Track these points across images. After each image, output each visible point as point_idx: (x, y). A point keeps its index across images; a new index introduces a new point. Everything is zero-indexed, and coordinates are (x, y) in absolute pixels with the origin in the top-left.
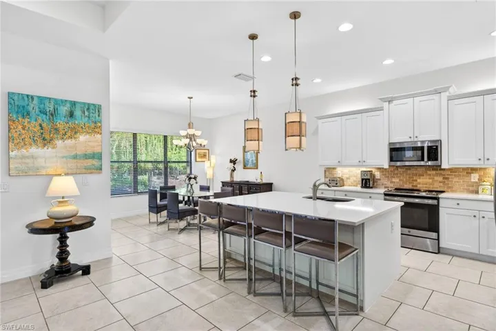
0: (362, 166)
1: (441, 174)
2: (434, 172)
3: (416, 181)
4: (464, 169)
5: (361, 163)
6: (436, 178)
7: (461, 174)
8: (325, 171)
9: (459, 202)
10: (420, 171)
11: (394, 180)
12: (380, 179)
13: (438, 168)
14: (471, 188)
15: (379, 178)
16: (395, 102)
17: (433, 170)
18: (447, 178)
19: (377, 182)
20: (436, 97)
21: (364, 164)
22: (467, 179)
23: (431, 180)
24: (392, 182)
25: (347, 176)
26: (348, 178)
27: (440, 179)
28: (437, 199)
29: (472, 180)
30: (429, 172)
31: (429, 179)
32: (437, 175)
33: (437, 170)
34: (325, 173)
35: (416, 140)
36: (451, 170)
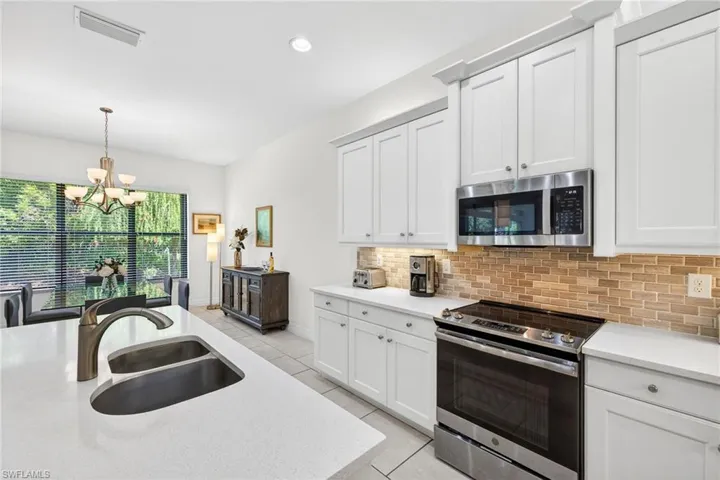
0: (408, 245)
1: (593, 272)
2: (576, 264)
3: (531, 284)
4: (663, 259)
5: (407, 238)
6: (582, 281)
7: (653, 271)
8: (358, 254)
9: (656, 381)
10: (539, 259)
11: (479, 279)
12: (451, 276)
13: (585, 252)
14: (687, 319)
15: (449, 272)
16: (473, 82)
17: (572, 258)
18: (613, 284)
19: (445, 281)
20: (579, 42)
21: (411, 240)
22: (671, 288)
23: (566, 287)
24: (475, 285)
25: (393, 265)
26: (394, 270)
27: (592, 283)
28: (579, 359)
29: (692, 293)
30: (561, 264)
31: (562, 281)
32: (582, 272)
33: (582, 258)
34: (358, 258)
35: (523, 174)
36: (622, 259)
